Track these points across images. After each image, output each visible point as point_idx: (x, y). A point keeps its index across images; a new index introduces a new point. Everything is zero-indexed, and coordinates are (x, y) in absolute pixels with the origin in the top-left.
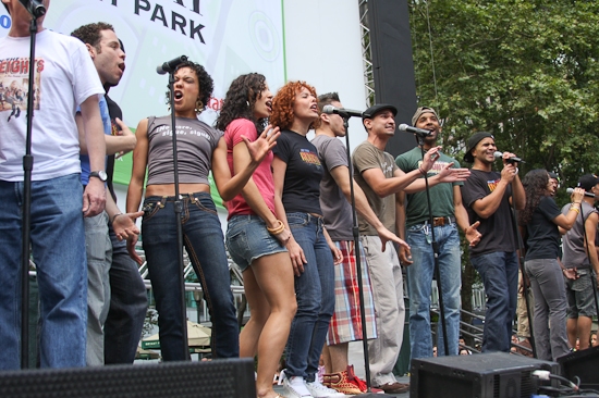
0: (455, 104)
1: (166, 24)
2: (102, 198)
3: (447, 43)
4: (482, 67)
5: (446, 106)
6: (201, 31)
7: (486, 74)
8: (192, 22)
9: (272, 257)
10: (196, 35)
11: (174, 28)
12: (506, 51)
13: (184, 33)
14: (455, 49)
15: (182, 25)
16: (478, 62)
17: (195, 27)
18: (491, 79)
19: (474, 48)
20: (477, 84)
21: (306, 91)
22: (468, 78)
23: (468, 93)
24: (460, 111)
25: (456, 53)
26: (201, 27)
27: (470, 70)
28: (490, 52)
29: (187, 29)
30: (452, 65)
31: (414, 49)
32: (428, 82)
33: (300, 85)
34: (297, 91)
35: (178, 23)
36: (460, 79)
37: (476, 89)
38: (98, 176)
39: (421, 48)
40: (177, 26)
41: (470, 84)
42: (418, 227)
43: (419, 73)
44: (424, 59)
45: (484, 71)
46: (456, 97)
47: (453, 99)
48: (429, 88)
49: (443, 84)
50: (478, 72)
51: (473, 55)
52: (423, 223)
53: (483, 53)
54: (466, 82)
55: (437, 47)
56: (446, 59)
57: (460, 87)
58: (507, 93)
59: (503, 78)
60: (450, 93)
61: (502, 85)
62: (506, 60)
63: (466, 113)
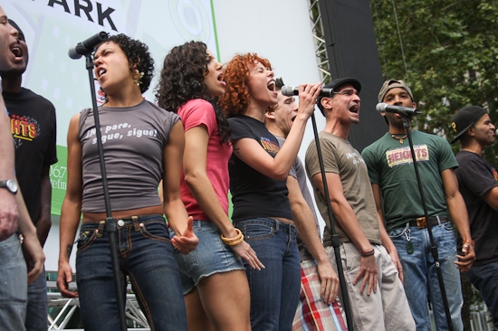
0: (429, 82)
1: (67, 10)
2: (14, 212)
3: (413, 8)
4: (459, 35)
5: (419, 86)
6: (111, 15)
7: (466, 42)
8: (99, 6)
9: (227, 276)
10: (105, 21)
11: (78, 14)
12: (488, 12)
13: (90, 19)
14: (424, 15)
15: (88, 10)
16: (454, 28)
17: (103, 11)
18: (471, 48)
19: (447, 12)
20: (455, 56)
21: (260, 65)
22: (442, 49)
23: (444, 68)
24: (437, 90)
25: (426, 20)
26: (110, 10)
27: (444, 40)
28: (466, 14)
29: (94, 14)
30: (422, 36)
31: (375, 19)
32: (393, 59)
33: (252, 59)
34: (249, 66)
35: (83, 7)
36: (434, 51)
37: (454, 61)
38: (5, 187)
39: (382, 17)
40: (82, 11)
41: (447, 56)
42: (398, 231)
43: (382, 48)
44: (387, 30)
45: (462, 39)
46: (431, 74)
47: (426, 77)
48: (396, 66)
49: (412, 60)
50: (454, 41)
51: (447, 21)
52: (404, 226)
53: (459, 18)
54: (441, 55)
55: (401, 15)
56: (414, 28)
57: (434, 61)
58: (494, 64)
59: (487, 46)
60: (422, 69)
61: (486, 54)
62: (489, 23)
63: (444, 92)
